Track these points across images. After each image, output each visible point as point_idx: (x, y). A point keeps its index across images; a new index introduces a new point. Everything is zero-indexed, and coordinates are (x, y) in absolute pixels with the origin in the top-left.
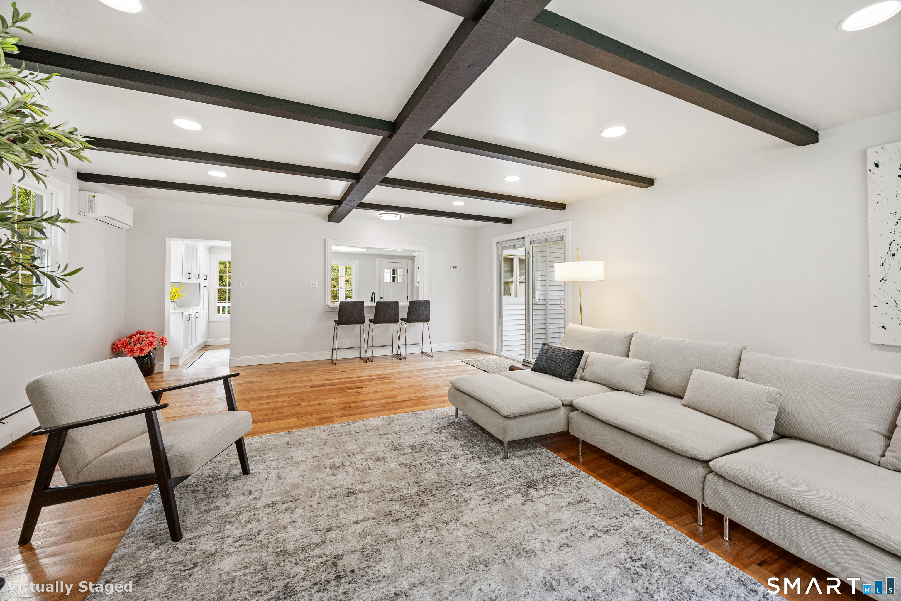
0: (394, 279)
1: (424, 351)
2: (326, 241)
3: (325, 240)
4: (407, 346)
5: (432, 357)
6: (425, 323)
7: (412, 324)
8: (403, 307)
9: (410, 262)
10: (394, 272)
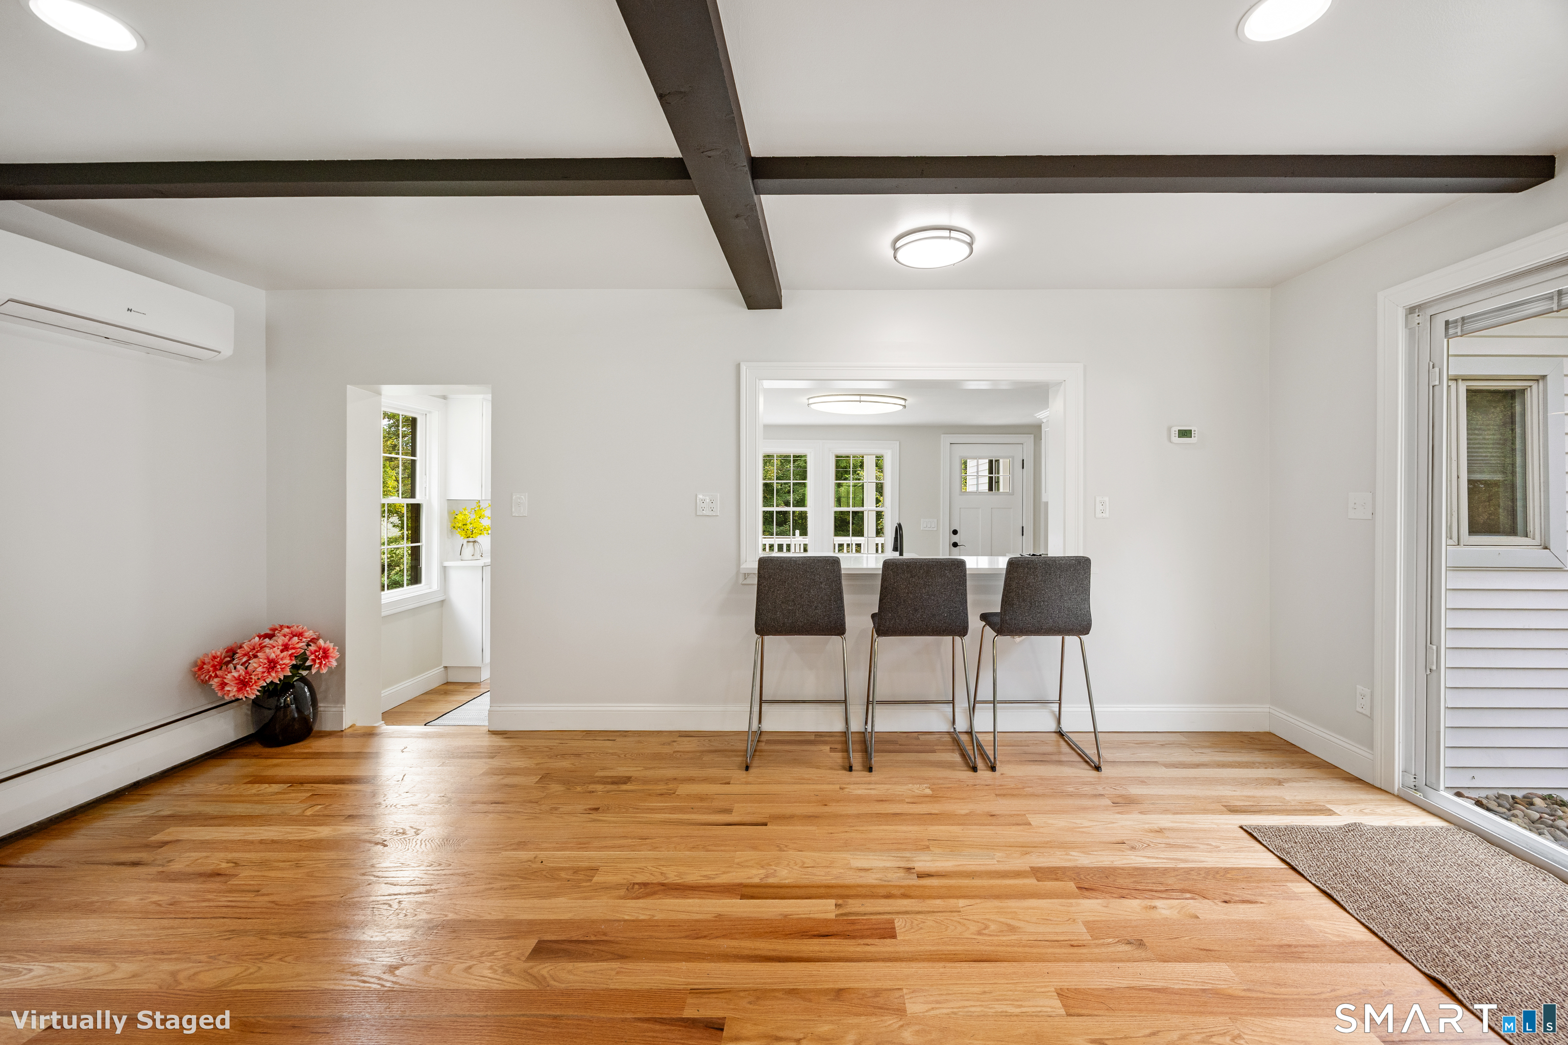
0: (993, 484)
1: (1065, 728)
2: (743, 368)
3: (738, 367)
4: (998, 705)
5: (1098, 768)
6: (1072, 641)
7: (1018, 639)
8: (985, 576)
9: (1029, 440)
10: (993, 466)
